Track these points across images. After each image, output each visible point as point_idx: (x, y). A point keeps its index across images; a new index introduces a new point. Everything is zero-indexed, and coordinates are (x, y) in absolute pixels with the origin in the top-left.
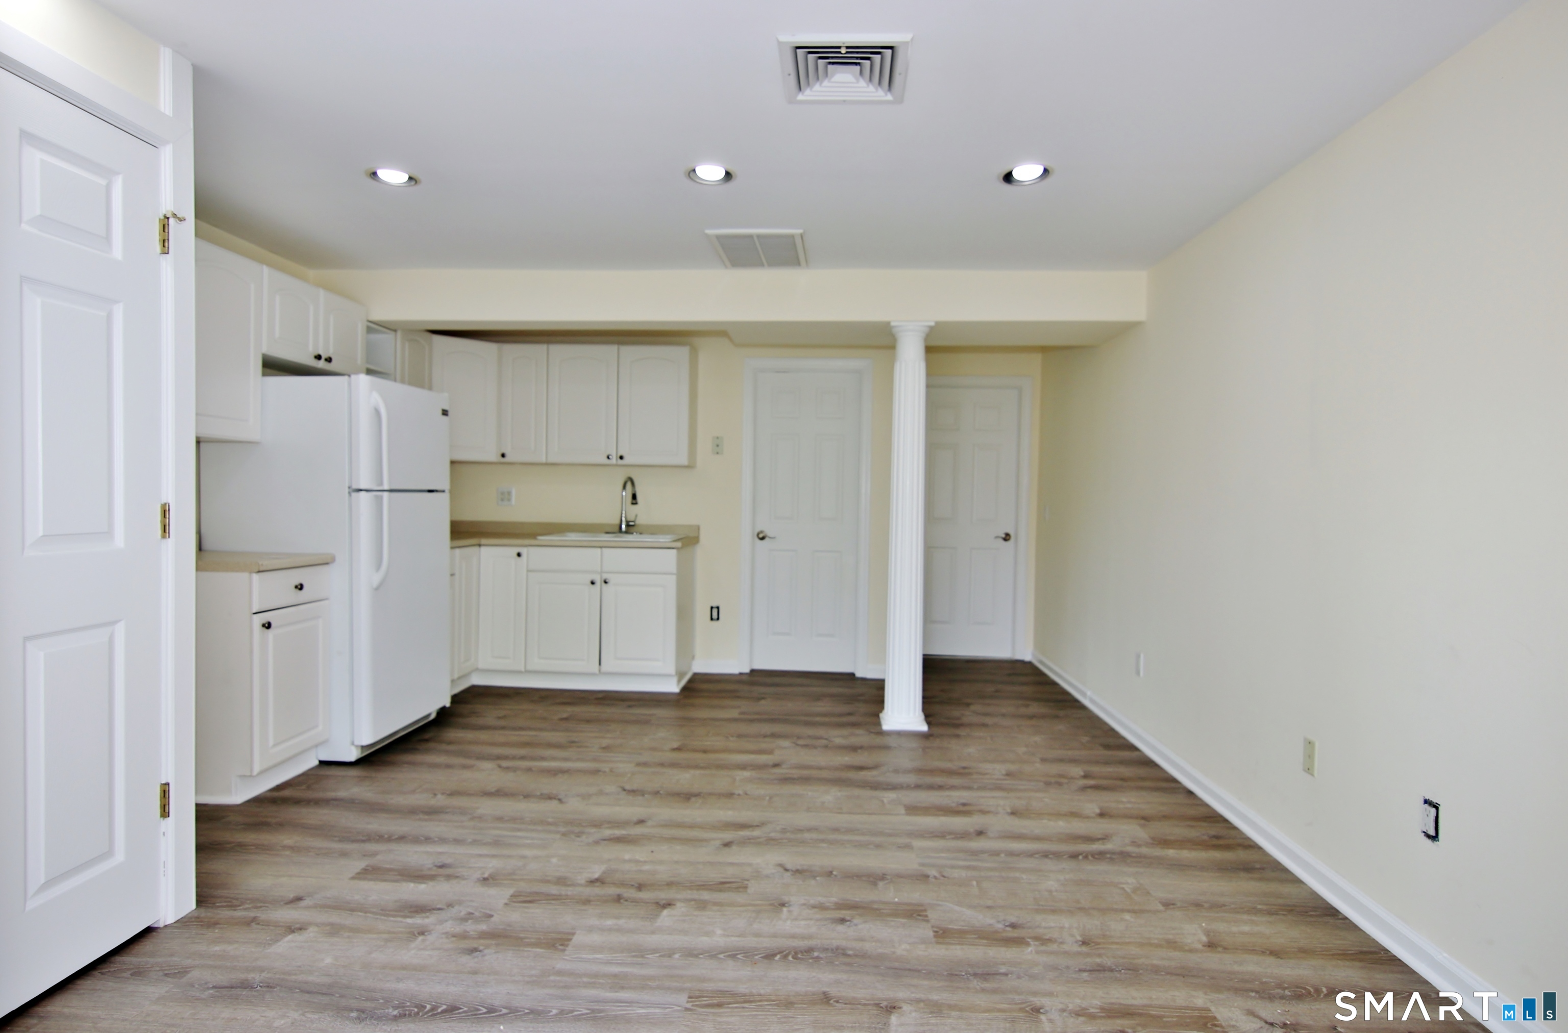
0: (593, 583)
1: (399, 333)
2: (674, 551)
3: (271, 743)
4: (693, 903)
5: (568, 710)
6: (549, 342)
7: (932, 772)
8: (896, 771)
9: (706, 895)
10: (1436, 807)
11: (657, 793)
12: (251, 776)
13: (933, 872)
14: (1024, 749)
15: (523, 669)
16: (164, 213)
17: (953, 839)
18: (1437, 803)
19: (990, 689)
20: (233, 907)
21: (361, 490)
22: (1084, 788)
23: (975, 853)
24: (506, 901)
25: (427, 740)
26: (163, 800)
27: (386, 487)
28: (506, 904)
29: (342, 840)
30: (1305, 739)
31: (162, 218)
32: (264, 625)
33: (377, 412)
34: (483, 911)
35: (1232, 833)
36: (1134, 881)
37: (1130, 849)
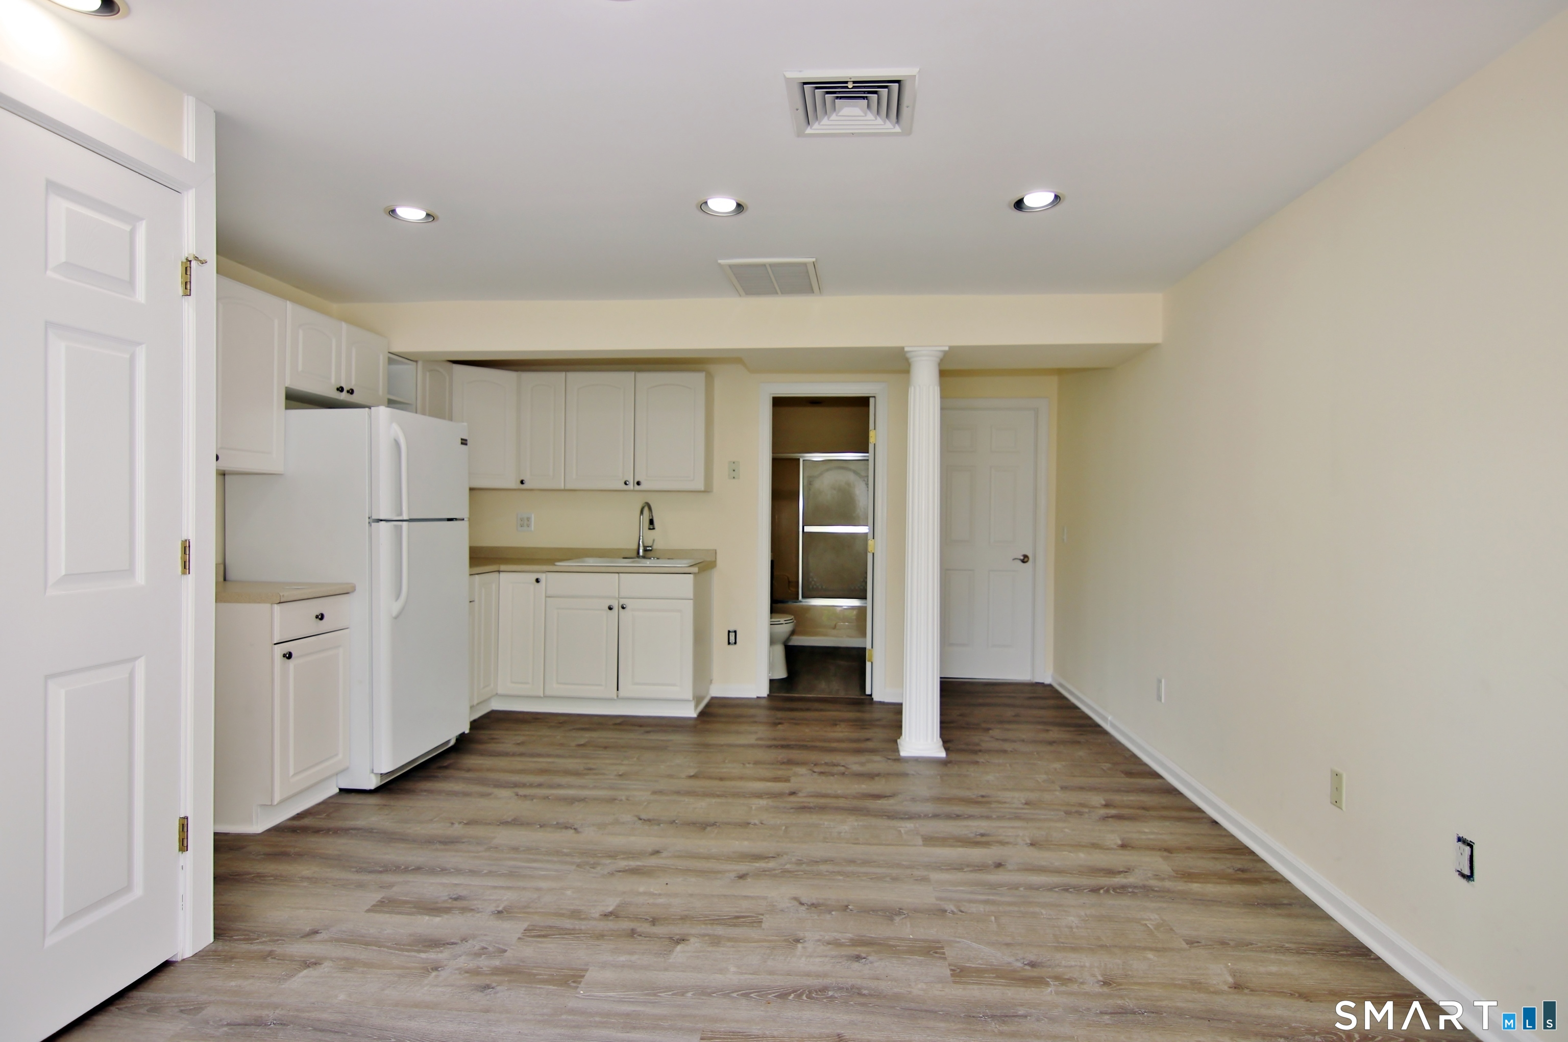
0: (610, 608)
1: (420, 363)
2: (691, 576)
3: (292, 772)
4: (707, 938)
5: (586, 736)
6: (567, 371)
7: (949, 800)
8: (913, 800)
9: (720, 930)
10: (1470, 845)
11: (673, 822)
12: (271, 805)
13: (950, 907)
14: (1044, 777)
15: (542, 696)
16: (187, 256)
17: (971, 871)
18: (1471, 841)
19: (1009, 713)
20: (249, 940)
21: (381, 520)
22: (1106, 818)
23: (993, 887)
24: (520, 935)
25: (446, 767)
26: (181, 833)
27: (405, 517)
28: (519, 938)
29: (360, 870)
30: (1332, 771)
31: (185, 261)
32: (284, 656)
33: (397, 443)
34: (497, 945)
35: (1259, 865)
36: (1157, 917)
37: (1153, 883)
